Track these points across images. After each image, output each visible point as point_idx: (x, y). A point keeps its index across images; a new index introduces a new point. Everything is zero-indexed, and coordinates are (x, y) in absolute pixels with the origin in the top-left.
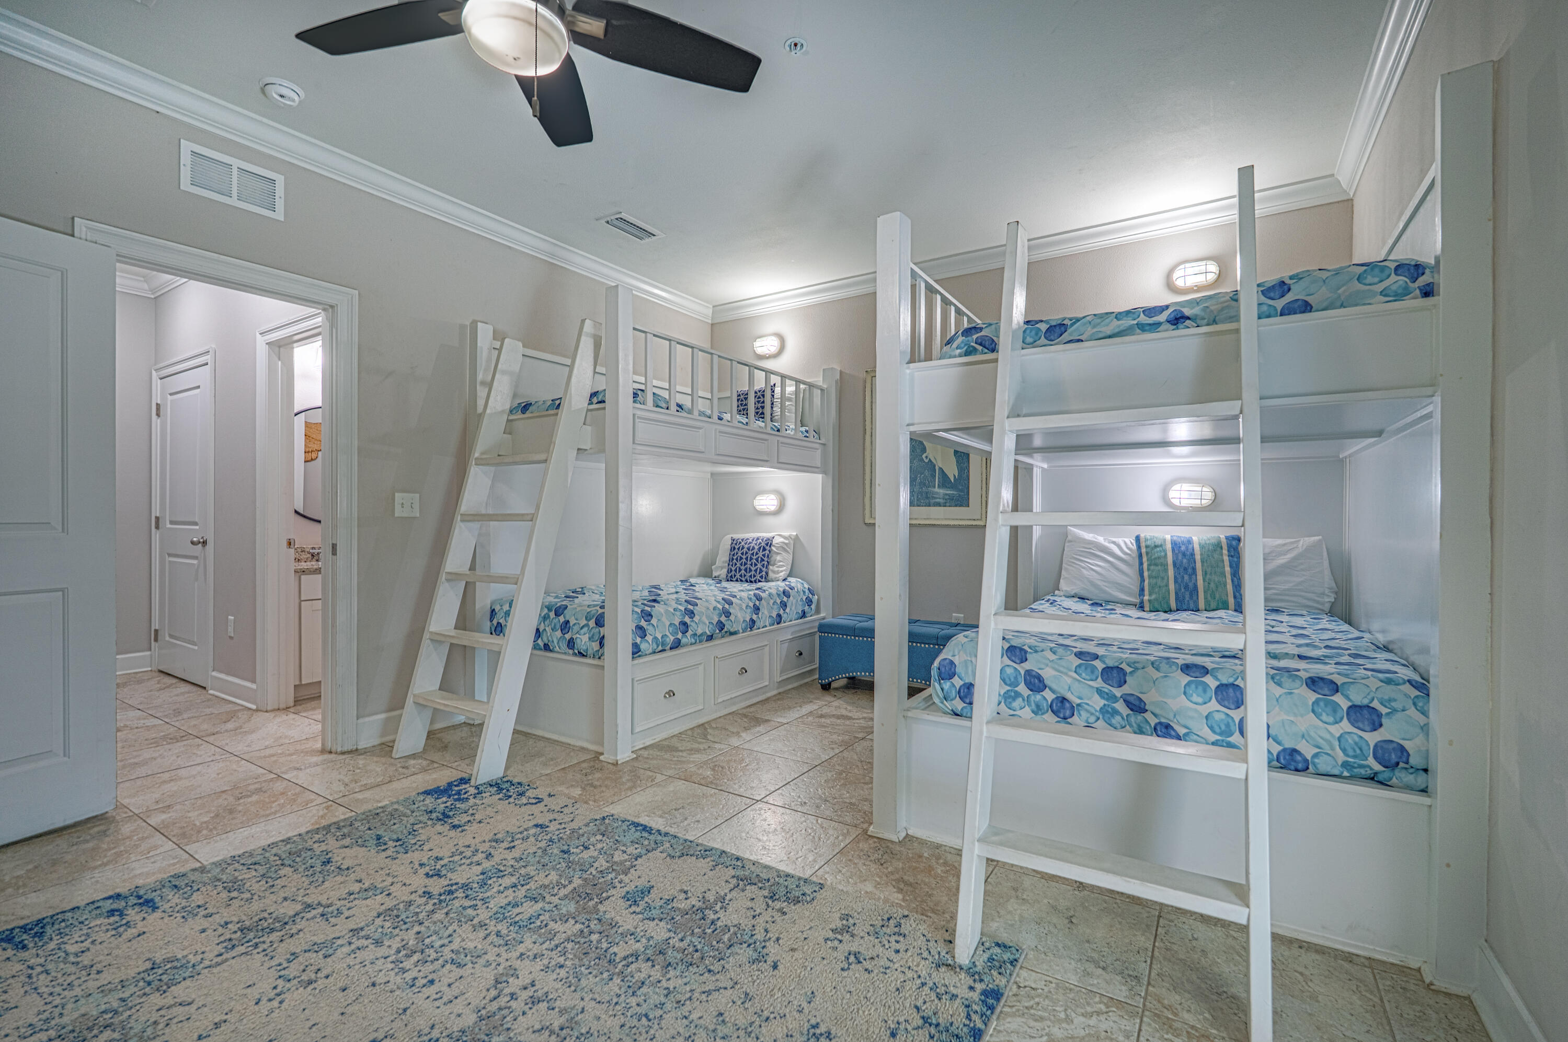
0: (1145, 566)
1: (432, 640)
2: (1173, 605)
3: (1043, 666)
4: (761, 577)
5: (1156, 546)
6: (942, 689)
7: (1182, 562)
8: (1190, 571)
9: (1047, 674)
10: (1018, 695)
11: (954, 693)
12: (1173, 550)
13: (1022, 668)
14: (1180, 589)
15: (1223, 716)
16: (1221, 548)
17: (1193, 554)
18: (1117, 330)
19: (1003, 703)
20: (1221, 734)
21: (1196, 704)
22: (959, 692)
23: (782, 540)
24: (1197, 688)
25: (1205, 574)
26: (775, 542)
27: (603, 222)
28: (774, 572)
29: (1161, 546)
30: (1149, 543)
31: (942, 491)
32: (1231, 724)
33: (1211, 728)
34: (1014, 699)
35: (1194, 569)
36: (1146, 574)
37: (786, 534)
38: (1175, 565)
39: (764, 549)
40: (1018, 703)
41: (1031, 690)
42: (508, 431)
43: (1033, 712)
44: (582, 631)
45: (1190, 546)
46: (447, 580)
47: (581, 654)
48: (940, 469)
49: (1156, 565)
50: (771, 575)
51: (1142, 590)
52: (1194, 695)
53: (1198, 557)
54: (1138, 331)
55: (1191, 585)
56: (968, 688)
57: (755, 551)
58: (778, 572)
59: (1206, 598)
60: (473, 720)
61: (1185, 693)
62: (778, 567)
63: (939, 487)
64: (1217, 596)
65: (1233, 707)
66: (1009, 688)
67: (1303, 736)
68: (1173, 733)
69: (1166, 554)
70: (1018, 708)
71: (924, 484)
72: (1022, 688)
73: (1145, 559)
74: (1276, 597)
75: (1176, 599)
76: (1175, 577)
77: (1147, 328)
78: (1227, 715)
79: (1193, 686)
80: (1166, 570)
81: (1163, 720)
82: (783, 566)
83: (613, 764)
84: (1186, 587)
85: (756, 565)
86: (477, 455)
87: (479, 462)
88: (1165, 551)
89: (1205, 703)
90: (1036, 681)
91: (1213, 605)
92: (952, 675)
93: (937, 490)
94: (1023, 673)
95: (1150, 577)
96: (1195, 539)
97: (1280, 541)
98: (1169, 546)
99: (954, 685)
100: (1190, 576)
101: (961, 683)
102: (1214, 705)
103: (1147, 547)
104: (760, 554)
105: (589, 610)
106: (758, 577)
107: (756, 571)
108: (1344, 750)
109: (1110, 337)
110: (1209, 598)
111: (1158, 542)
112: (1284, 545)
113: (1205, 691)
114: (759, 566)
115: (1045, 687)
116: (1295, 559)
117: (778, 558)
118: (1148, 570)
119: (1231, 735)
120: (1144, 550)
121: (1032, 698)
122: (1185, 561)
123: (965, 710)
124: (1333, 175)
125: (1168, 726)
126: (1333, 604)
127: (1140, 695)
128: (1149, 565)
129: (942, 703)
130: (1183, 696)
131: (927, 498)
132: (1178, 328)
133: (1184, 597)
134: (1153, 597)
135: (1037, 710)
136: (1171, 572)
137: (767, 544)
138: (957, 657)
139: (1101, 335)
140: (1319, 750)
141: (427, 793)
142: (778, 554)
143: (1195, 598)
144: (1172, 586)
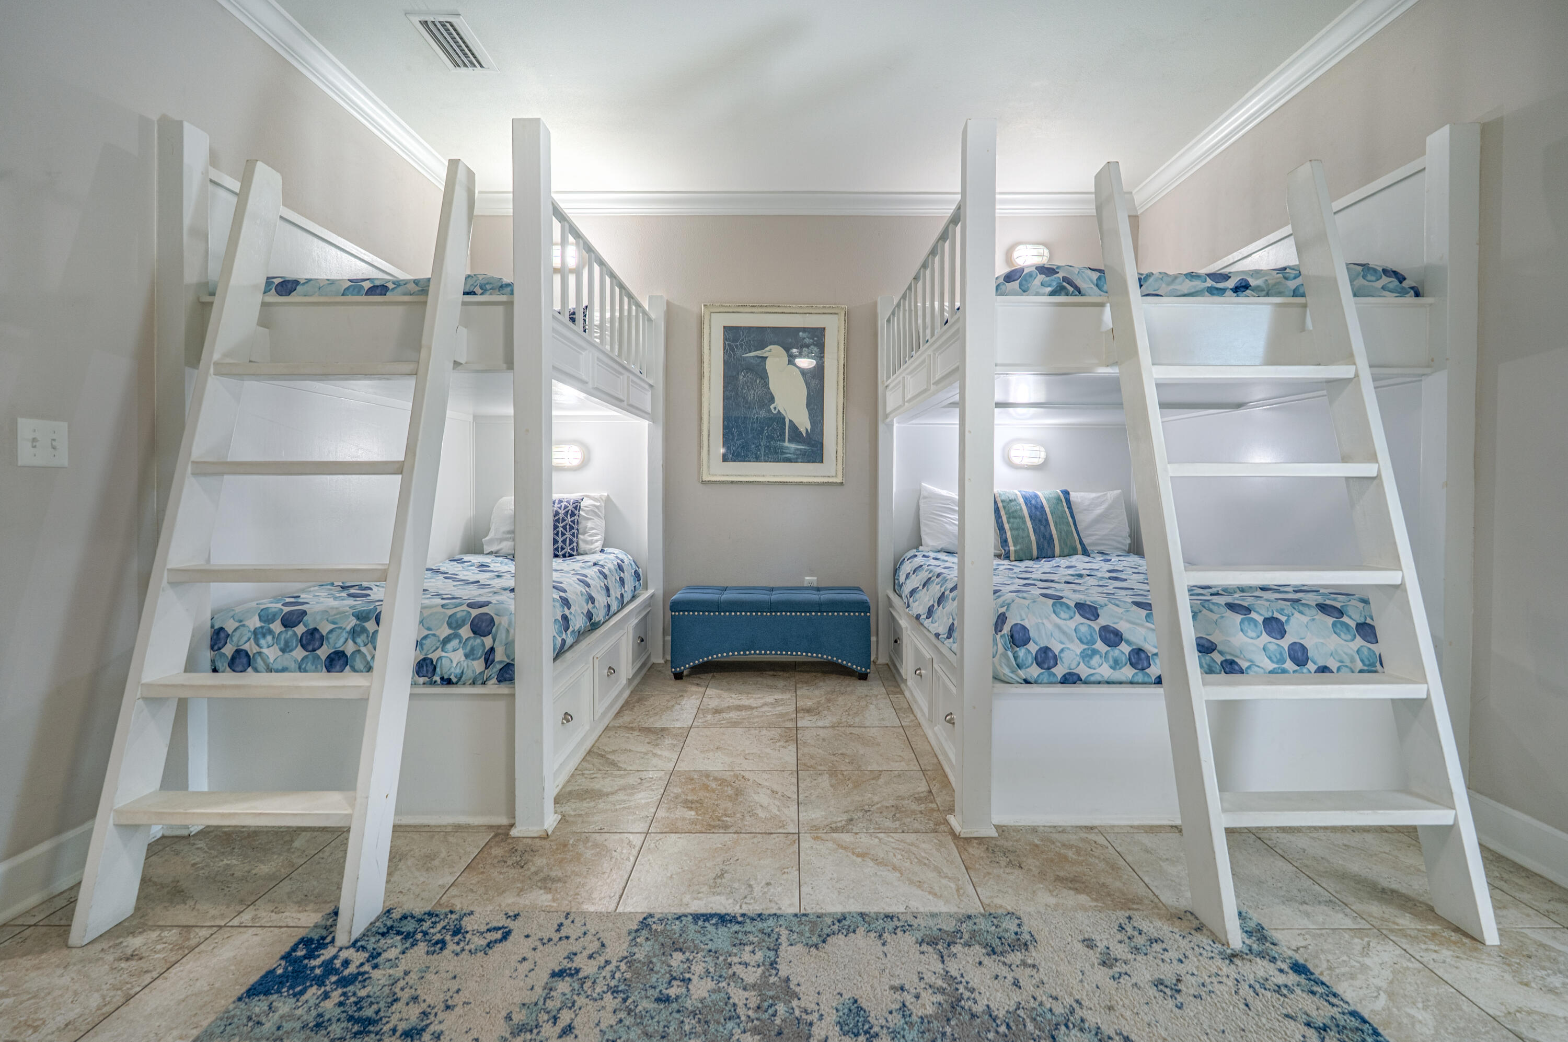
0: (1004, 518)
1: (145, 699)
2: (1035, 552)
3: (1116, 620)
4: (572, 549)
5: (1011, 501)
6: (1015, 658)
7: (1036, 515)
8: (1044, 522)
9: (1122, 627)
10: (1095, 652)
11: (1030, 659)
12: (1026, 503)
13: (1098, 624)
14: (1040, 539)
15: (1275, 647)
16: (1061, 501)
17: (1042, 507)
18: (1193, 290)
19: (1082, 664)
20: (1277, 663)
21: (1252, 638)
22: (1036, 658)
23: (591, 502)
24: (1249, 624)
25: (1056, 525)
26: (583, 504)
27: (416, 20)
28: (586, 542)
29: (1015, 500)
30: (1003, 498)
31: (794, 446)
32: (1283, 652)
33: (1270, 658)
34: (1091, 657)
35: (1047, 520)
36: (1007, 526)
37: (596, 494)
38: (1031, 517)
39: (573, 514)
40: (1096, 660)
41: (1109, 646)
42: (264, 321)
43: (1111, 667)
44: (450, 646)
45: (1039, 500)
46: (172, 584)
47: (448, 682)
48: (791, 421)
49: (1015, 518)
50: (583, 546)
51: (1004, 542)
52: (1249, 631)
53: (1047, 510)
54: (1207, 293)
55: (1048, 536)
56: (1045, 652)
57: (561, 516)
58: (592, 542)
59: (1060, 545)
60: (187, 827)
61: (1242, 630)
62: (590, 536)
63: (790, 441)
64: (1068, 543)
65: (1279, 637)
66: (1086, 647)
67: (1331, 654)
68: (1237, 668)
69: (1021, 508)
70: (1097, 665)
71: (773, 438)
72: (1100, 646)
73: (1003, 513)
74: (1100, 542)
75: (1038, 548)
76: (1033, 528)
77: (1215, 292)
78: (1278, 645)
79: (1246, 623)
80: (1024, 522)
81: (1229, 657)
82: (596, 534)
83: (540, 838)
84: (1044, 537)
85: (563, 534)
86: (216, 356)
87: (223, 370)
88: (1020, 505)
89: (1259, 637)
90: (1112, 636)
91: (1066, 552)
92: (1027, 641)
93: (786, 444)
94: (1097, 630)
95: (1011, 529)
96: (1039, 494)
97: (1093, 495)
98: (1021, 501)
99: (1029, 651)
100: (1045, 527)
101: (1037, 648)
102: (1265, 638)
103: (1003, 501)
104: (569, 521)
105: (450, 612)
106: (568, 550)
107: (564, 541)
108: (1362, 661)
109: (1184, 295)
110: (1063, 546)
111: (1013, 497)
112: (1098, 497)
113: (1256, 626)
114: (568, 535)
115: (1121, 639)
116: (1108, 509)
117: (589, 524)
118: (1008, 522)
119: (1285, 662)
120: (1000, 505)
121: (1111, 654)
122: (1038, 513)
123: (1041, 677)
124: (1131, 193)
125: (1232, 662)
126: (1130, 545)
127: (1208, 637)
128: (1008, 518)
129: (1013, 672)
130: (1241, 633)
131: (776, 453)
132: (1238, 296)
133: (1043, 545)
134: (1018, 547)
135: (1116, 664)
136: (1029, 524)
137: (576, 508)
138: (1026, 621)
139: (1179, 293)
140: (1341, 664)
141: (253, 992)
142: (589, 519)
143: (1052, 546)
144: (1033, 537)
